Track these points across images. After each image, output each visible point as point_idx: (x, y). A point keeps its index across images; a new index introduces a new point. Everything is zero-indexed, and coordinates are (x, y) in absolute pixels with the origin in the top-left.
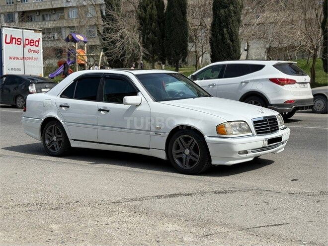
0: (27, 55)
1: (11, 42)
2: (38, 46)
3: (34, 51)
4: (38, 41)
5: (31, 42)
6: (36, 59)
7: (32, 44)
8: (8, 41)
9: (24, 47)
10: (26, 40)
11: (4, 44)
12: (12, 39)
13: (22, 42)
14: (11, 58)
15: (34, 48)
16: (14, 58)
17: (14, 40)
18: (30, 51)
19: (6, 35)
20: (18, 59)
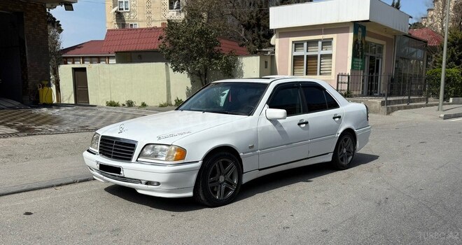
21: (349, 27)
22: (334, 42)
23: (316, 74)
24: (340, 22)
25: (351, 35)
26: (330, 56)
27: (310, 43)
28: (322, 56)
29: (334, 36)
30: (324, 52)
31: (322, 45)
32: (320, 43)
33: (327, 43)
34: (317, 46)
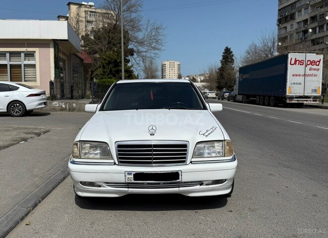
0: (308, 72)
1: (295, 63)
2: (318, 65)
3: (314, 69)
4: (319, 62)
5: (312, 63)
6: (316, 75)
7: (313, 64)
8: (293, 62)
9: (306, 66)
10: (308, 61)
11: (289, 65)
12: (296, 61)
13: (304, 63)
14: (293, 75)
15: (315, 67)
16: (297, 75)
17: (298, 62)
18: (311, 69)
19: (291, 59)
20: (300, 76)
21: (49, 44)
22: (37, 55)
23: (21, 81)
24: (42, 38)
25: (52, 50)
26: (34, 66)
27: (12, 54)
28: (25, 65)
29: (37, 50)
30: (27, 62)
31: (25, 56)
32: (23, 55)
33: (31, 55)
34: (21, 57)
